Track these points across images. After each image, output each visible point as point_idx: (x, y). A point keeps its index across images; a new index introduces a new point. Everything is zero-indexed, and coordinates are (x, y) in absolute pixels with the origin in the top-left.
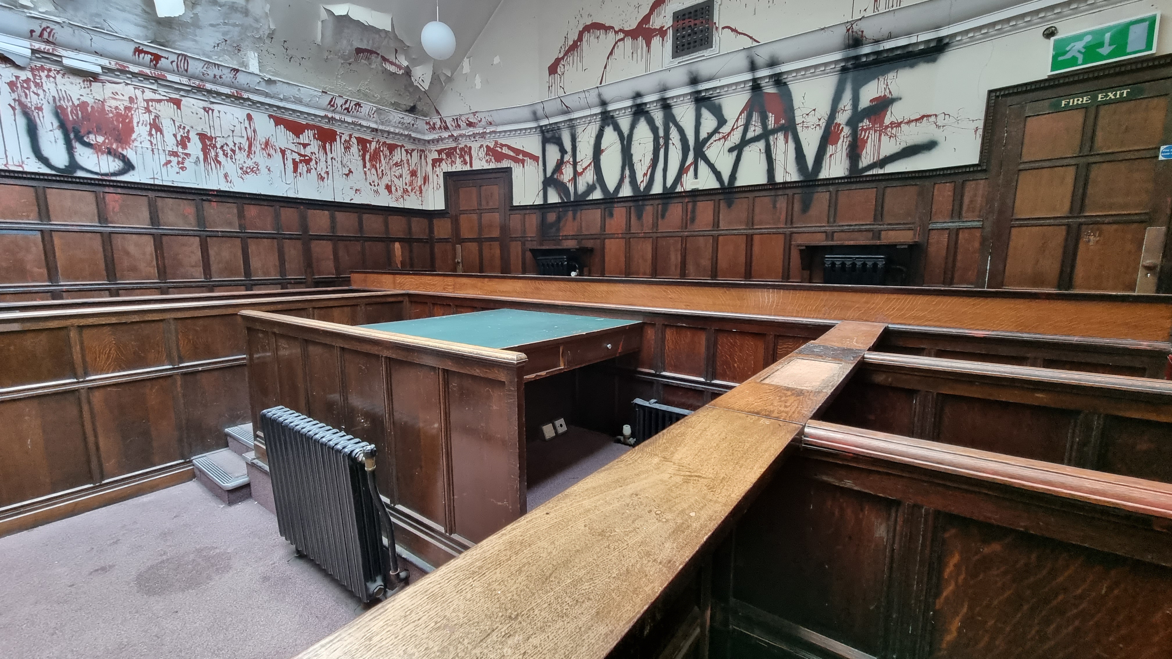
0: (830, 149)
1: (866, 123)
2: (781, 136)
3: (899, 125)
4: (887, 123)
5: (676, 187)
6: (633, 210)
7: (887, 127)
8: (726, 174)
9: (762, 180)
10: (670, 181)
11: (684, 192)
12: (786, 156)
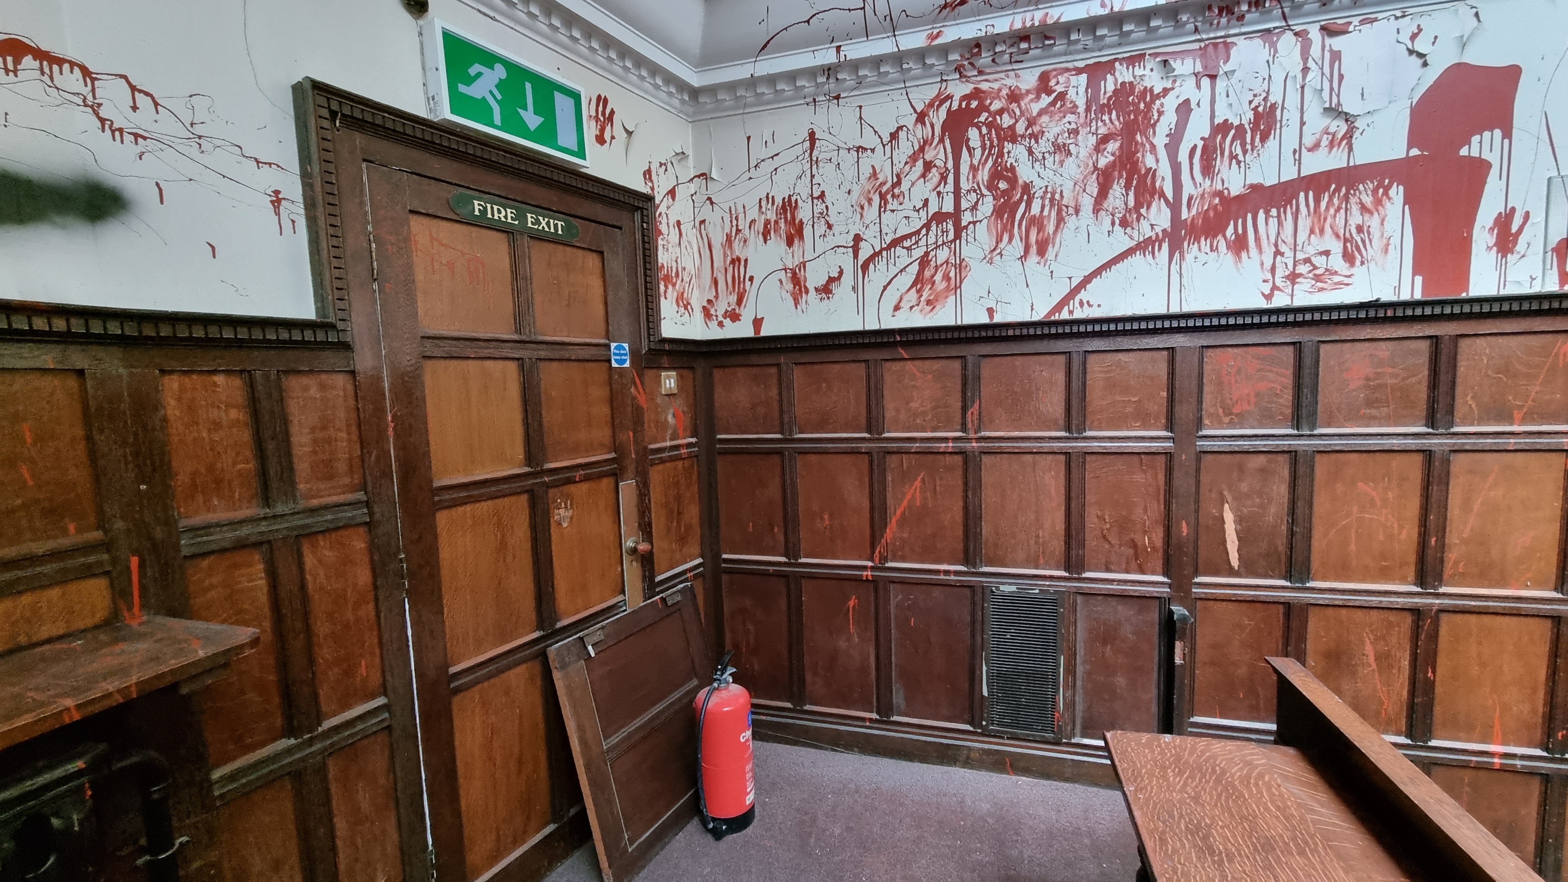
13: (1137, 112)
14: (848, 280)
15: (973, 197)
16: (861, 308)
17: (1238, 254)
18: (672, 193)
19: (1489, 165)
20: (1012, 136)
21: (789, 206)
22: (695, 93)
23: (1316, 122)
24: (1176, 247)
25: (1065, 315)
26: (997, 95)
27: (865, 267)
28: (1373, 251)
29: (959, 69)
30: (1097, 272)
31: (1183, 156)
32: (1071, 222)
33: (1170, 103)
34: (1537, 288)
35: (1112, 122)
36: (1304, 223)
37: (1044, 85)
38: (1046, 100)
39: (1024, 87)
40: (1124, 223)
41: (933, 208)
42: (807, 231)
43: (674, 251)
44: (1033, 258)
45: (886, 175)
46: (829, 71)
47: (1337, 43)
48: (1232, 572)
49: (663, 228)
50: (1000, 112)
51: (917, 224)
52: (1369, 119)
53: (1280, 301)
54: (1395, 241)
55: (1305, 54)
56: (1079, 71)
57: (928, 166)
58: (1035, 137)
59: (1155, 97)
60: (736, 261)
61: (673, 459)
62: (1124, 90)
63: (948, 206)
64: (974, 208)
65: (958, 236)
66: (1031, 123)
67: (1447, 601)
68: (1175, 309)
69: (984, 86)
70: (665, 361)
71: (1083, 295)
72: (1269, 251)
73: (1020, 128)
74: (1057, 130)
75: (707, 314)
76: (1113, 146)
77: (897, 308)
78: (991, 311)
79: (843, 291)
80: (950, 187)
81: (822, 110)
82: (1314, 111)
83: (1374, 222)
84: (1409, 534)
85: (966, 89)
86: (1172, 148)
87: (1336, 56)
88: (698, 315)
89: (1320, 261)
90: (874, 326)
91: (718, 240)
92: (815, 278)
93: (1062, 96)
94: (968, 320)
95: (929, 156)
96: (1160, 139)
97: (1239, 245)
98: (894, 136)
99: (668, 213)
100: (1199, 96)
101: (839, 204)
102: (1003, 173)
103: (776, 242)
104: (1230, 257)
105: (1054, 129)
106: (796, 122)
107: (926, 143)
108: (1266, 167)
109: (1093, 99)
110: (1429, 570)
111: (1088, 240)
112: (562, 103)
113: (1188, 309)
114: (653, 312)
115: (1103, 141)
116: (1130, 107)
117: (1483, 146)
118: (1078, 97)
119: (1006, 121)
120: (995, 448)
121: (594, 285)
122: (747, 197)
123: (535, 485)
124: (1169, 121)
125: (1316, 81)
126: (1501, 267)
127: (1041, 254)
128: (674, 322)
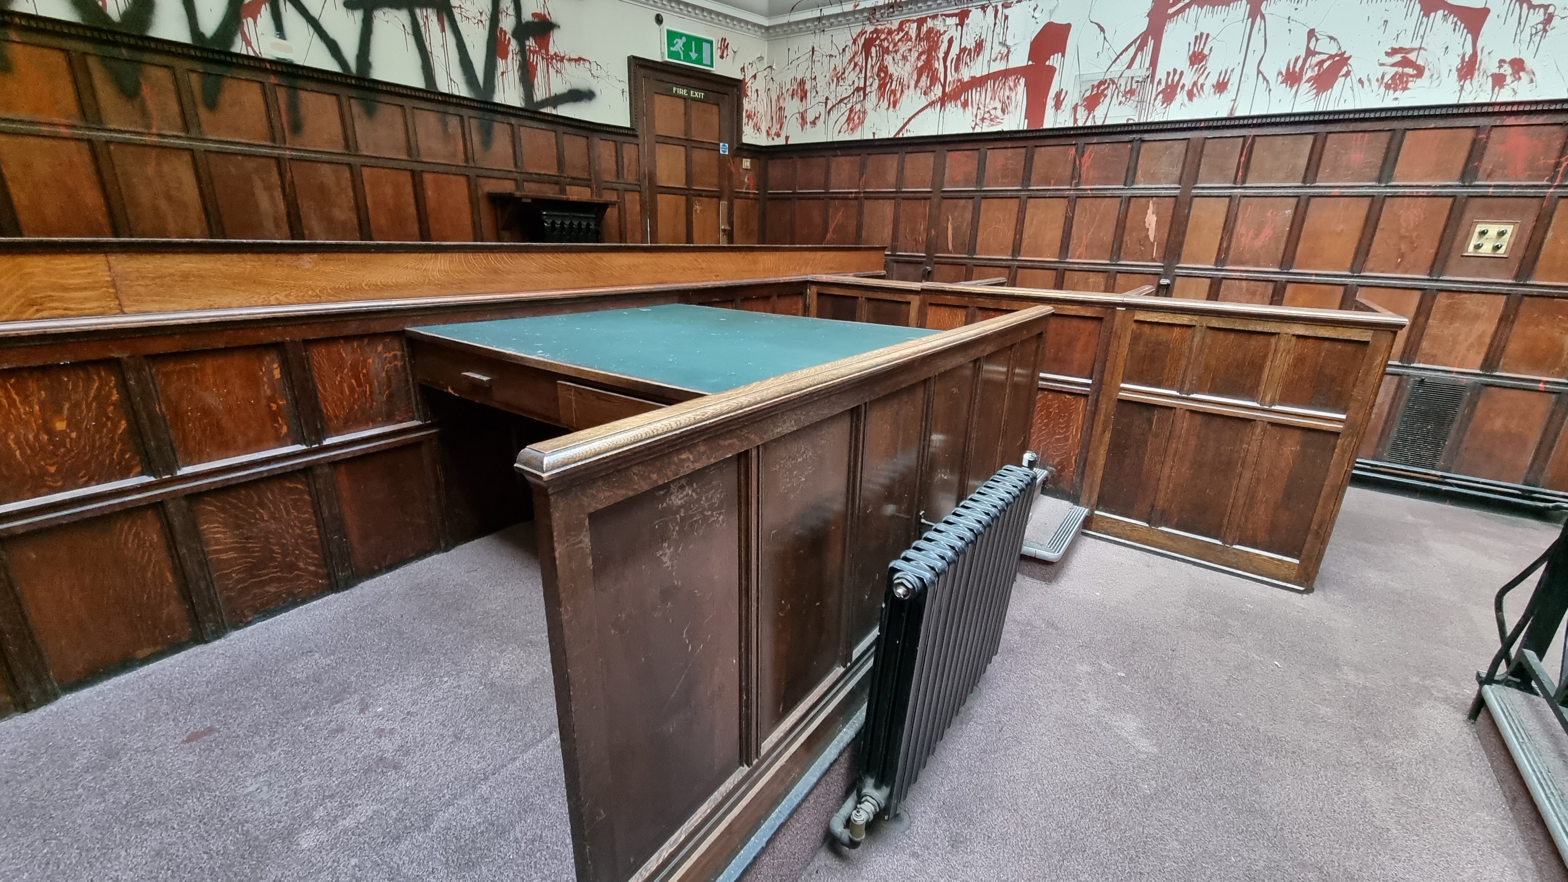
0: (501, 63)
1: (531, 43)
2: (432, 14)
3: (562, 59)
4: (552, 52)
5: (230, 42)
6: (93, 63)
7: (552, 58)
8: (350, 52)
9: (417, 81)
10: (210, 23)
11: (257, 59)
12: (446, 53)
13: (933, 41)
14: (822, 118)
15: (871, 80)
16: (826, 133)
17: (964, 108)
18: (755, 77)
19: (1055, 69)
20: (887, 51)
21: (802, 83)
22: (767, 29)
23: (997, 48)
24: (943, 105)
25: (900, 136)
26: (882, 31)
27: (829, 112)
28: (1011, 108)
29: (869, 19)
30: (914, 116)
31: (948, 63)
32: (906, 91)
33: (946, 38)
34: (1067, 125)
35: (924, 45)
36: (989, 94)
37: (900, 28)
38: (901, 34)
39: (894, 28)
40: (925, 94)
41: (856, 85)
42: (808, 94)
43: (754, 104)
44: (891, 109)
45: (840, 69)
46: (819, 19)
47: (1007, 11)
48: (950, 252)
49: (749, 93)
50: (884, 40)
51: (850, 92)
52: (1015, 47)
53: (978, 130)
54: (1020, 104)
55: (996, 17)
56: (914, 21)
57: (856, 65)
58: (896, 52)
59: (940, 35)
60: (780, 108)
61: (746, 198)
62: (930, 31)
64: (871, 85)
65: (864, 98)
66: (895, 45)
67: (1020, 263)
68: (940, 133)
69: (879, 27)
70: (745, 154)
71: (907, 126)
72: (975, 107)
73: (891, 48)
74: (904, 49)
75: (768, 134)
76: (924, 57)
77: (840, 132)
78: (874, 134)
79: (820, 123)
80: (863, 75)
81: (817, 37)
82: (996, 44)
83: (1013, 95)
84: (1011, 234)
85: (872, 28)
86: (945, 59)
87: (1006, 17)
88: (763, 133)
89: (993, 112)
90: (830, 140)
91: (774, 98)
92: (810, 117)
93: (907, 33)
94: (865, 138)
95: (856, 60)
96: (941, 55)
97: (965, 105)
98: (844, 50)
99: (751, 87)
100: (956, 35)
101: (821, 82)
102: (883, 69)
103: (796, 100)
104: (962, 109)
105: (903, 48)
106: (805, 42)
107: (856, 53)
108: (978, 68)
109: (918, 35)
110: (1016, 249)
111: (912, 100)
112: (706, 46)
113: (945, 133)
114: (740, 132)
115: (920, 55)
116: (931, 39)
117: (1054, 61)
118: (913, 33)
119: (886, 44)
120: (870, 196)
121: (715, 119)
122: (786, 78)
123: (689, 194)
124: (944, 46)
125: (998, 29)
126: (1056, 116)
127: (894, 107)
128: (750, 137)
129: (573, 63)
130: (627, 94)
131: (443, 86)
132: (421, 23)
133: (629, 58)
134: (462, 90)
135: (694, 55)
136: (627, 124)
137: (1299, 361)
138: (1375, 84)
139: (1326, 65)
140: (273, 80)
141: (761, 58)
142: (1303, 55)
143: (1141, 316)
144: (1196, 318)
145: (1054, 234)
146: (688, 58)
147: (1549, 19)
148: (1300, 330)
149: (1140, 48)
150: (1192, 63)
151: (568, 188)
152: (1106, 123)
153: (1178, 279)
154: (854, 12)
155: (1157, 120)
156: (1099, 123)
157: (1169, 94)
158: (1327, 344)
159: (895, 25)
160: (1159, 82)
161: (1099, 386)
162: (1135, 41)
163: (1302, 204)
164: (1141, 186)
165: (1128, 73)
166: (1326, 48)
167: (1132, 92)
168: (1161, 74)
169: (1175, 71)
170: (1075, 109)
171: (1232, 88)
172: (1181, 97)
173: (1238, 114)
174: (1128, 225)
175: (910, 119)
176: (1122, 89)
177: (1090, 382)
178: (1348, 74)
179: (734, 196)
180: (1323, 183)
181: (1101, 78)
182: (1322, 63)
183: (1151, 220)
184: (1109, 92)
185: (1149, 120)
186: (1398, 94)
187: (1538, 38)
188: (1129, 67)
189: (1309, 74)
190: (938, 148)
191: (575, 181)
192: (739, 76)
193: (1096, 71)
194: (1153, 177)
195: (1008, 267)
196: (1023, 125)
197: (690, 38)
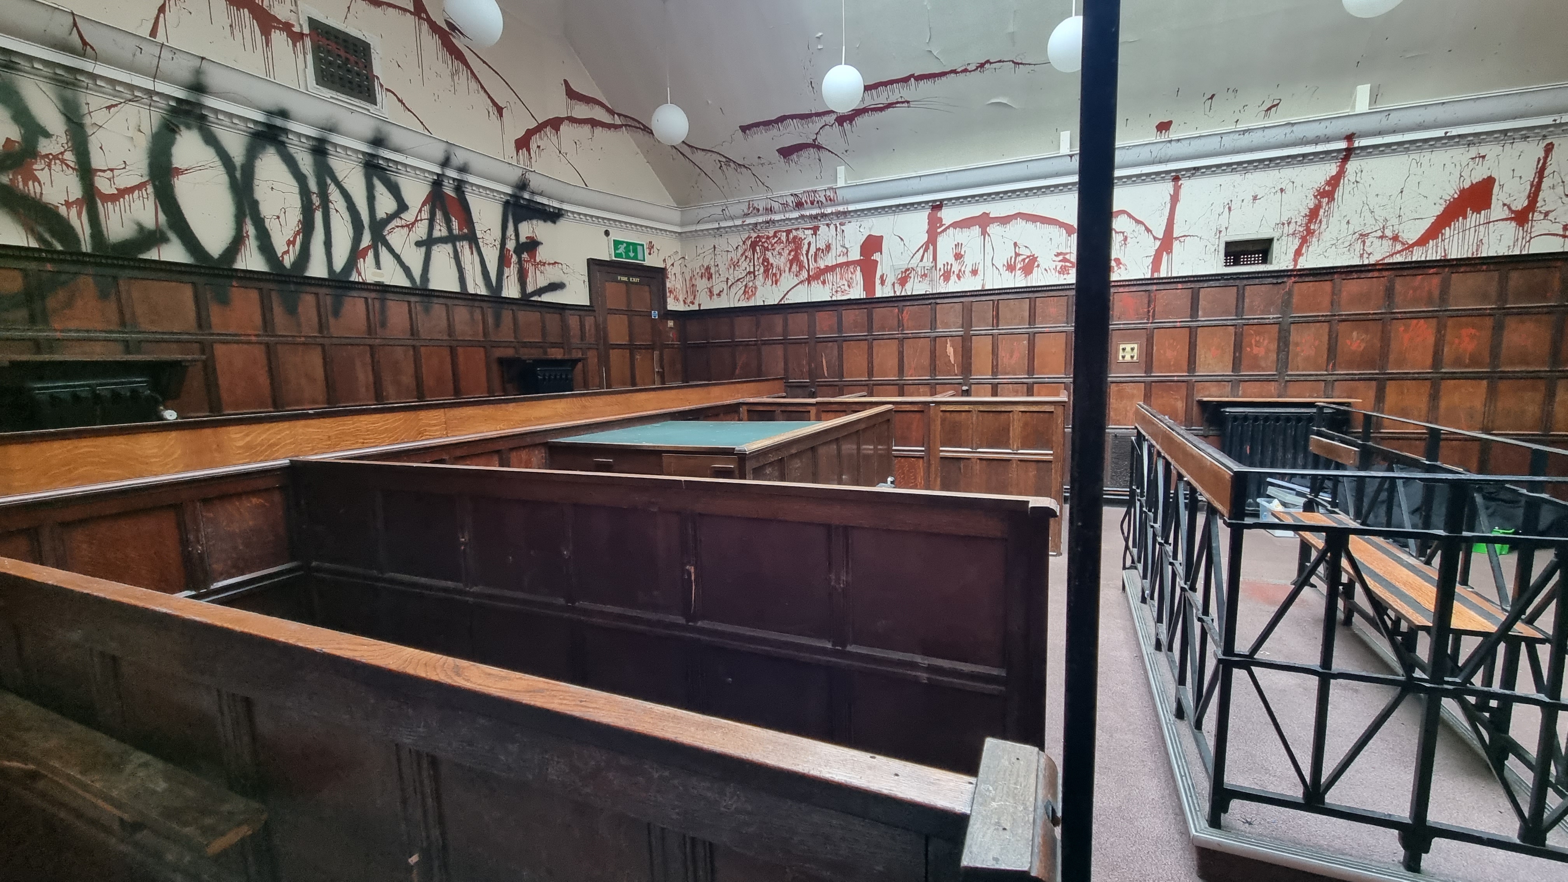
0: (506, 270)
1: (525, 256)
2: (466, 244)
3: (544, 264)
4: (538, 260)
5: (350, 275)
6: (274, 296)
7: (538, 264)
8: (417, 272)
9: (456, 288)
10: (339, 263)
11: (364, 283)
12: (473, 268)
14: (725, 292)
15: (758, 267)
16: (729, 300)
17: (824, 285)
18: (673, 265)
19: (878, 262)
20: (767, 249)
21: (708, 268)
22: (680, 233)
23: (840, 249)
24: (809, 283)
25: (782, 302)
26: (763, 237)
27: (730, 288)
28: (854, 285)
29: (753, 229)
30: (790, 290)
31: (810, 257)
32: (783, 274)
33: (806, 242)
34: (890, 295)
35: (792, 246)
36: (839, 276)
37: (775, 236)
38: (776, 239)
39: (770, 235)
40: (797, 276)
41: (748, 270)
42: (713, 276)
43: (673, 283)
44: (774, 285)
45: (735, 260)
46: (718, 229)
47: (843, 227)
48: (826, 378)
49: (669, 276)
50: (764, 242)
51: (744, 275)
52: (851, 248)
53: (834, 298)
54: (859, 282)
55: (836, 230)
56: (784, 231)
57: (746, 257)
58: (774, 250)
59: (802, 240)
60: (693, 285)
61: (672, 348)
62: (795, 237)
63: (752, 270)
64: (758, 270)
65: (755, 279)
66: (773, 245)
67: (874, 382)
68: (810, 301)
69: (760, 235)
70: (669, 317)
71: (786, 297)
72: (831, 284)
73: (770, 247)
75: (685, 303)
76: (793, 253)
77: (739, 301)
78: (764, 301)
79: (724, 295)
80: (752, 264)
81: (717, 239)
82: (839, 246)
83: (854, 277)
84: (865, 365)
85: (756, 235)
86: (807, 255)
87: (843, 231)
88: (682, 302)
89: (842, 287)
90: (732, 306)
91: (688, 279)
92: (716, 291)
93: (780, 238)
94: (758, 304)
95: (746, 254)
96: (804, 252)
97: (824, 283)
98: (737, 248)
99: (671, 272)
100: (813, 240)
101: (722, 268)
102: (766, 260)
103: (705, 280)
104: (822, 286)
105: (778, 248)
106: (710, 242)
107: (746, 250)
108: (829, 260)
109: (787, 240)
110: (870, 373)
111: (788, 280)
112: (639, 248)
113: (812, 301)
114: (665, 302)
115: (790, 252)
116: (797, 243)
117: (876, 256)
118: (784, 239)
119: (766, 245)
120: (766, 343)
121: (647, 295)
122: (696, 265)
123: (631, 348)
124: (806, 247)
125: (838, 238)
126: (882, 289)
127: (776, 284)
128: (672, 305)
129: (551, 266)
130: (587, 283)
131: (471, 290)
132: (459, 250)
133: (588, 259)
134: (482, 291)
135: (632, 254)
136: (588, 304)
137: (1026, 424)
138: (1053, 271)
139: (1027, 261)
140: (373, 295)
141: (677, 252)
142: (1014, 256)
143: (944, 408)
144: (972, 406)
145: (893, 362)
146: (628, 257)
147: (1126, 239)
148: (1022, 408)
149: (926, 250)
150: (956, 259)
151: (549, 350)
152: (914, 294)
153: (973, 386)
154: (742, 226)
155: (942, 291)
156: (909, 294)
157: (947, 276)
158: (1035, 414)
159: (771, 234)
160: (940, 269)
161: (928, 451)
162: (922, 246)
163: (1031, 337)
164: (940, 330)
165: (921, 264)
166: (1025, 252)
167: (925, 275)
168: (940, 265)
169: (947, 263)
170: (893, 284)
171: (981, 272)
172: (953, 278)
173: (986, 288)
174: (937, 355)
175: (788, 292)
176: (919, 273)
177: (923, 449)
178: (1038, 266)
179: (664, 346)
180: (1040, 326)
181: (906, 267)
182: (1024, 260)
183: (950, 350)
184: (912, 275)
185: (938, 292)
186: (1065, 276)
187: (1123, 248)
188: (921, 260)
189: (1019, 266)
190: (810, 310)
191: (554, 345)
192: (662, 266)
193: (903, 264)
194: (946, 325)
195: (867, 385)
196: (863, 295)
197: (628, 244)
